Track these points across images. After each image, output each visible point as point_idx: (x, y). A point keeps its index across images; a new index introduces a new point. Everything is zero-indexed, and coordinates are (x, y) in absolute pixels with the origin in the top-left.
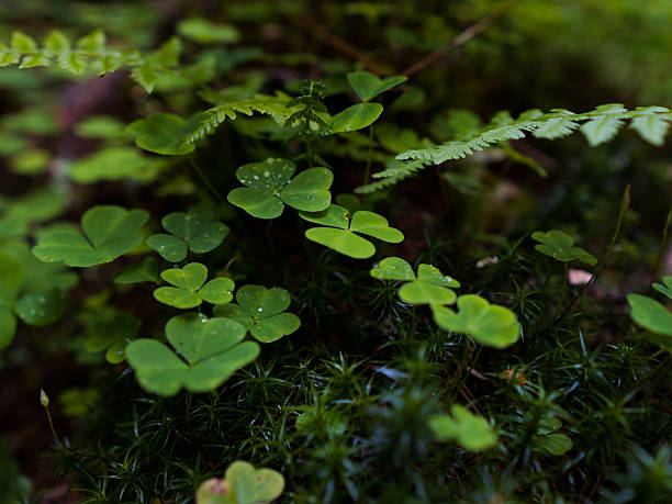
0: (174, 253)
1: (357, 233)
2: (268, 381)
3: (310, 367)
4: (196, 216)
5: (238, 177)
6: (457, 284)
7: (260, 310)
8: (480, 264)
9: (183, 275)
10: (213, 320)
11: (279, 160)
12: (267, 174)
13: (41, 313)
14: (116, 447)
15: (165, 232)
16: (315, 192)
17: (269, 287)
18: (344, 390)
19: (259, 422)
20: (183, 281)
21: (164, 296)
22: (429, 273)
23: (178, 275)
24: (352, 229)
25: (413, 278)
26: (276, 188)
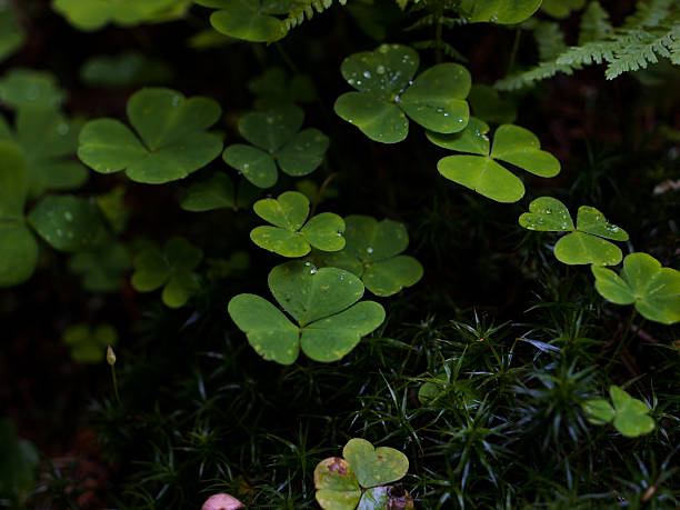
0: (262, 175)
1: (500, 162)
2: (382, 342)
3: (433, 326)
4: (280, 117)
5: (344, 73)
6: (624, 236)
7: (370, 251)
8: (658, 190)
9: (279, 208)
10: (323, 271)
11: (396, 47)
12: (381, 70)
13: (70, 235)
14: (178, 413)
15: (243, 141)
16: (448, 101)
17: (379, 218)
18: (479, 358)
19: (369, 391)
20: (280, 217)
21: (262, 239)
22: (591, 220)
23: (272, 208)
24: (494, 155)
25: (572, 228)
26: (395, 91)
